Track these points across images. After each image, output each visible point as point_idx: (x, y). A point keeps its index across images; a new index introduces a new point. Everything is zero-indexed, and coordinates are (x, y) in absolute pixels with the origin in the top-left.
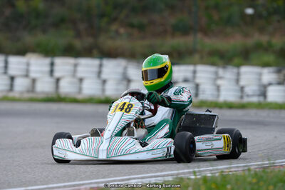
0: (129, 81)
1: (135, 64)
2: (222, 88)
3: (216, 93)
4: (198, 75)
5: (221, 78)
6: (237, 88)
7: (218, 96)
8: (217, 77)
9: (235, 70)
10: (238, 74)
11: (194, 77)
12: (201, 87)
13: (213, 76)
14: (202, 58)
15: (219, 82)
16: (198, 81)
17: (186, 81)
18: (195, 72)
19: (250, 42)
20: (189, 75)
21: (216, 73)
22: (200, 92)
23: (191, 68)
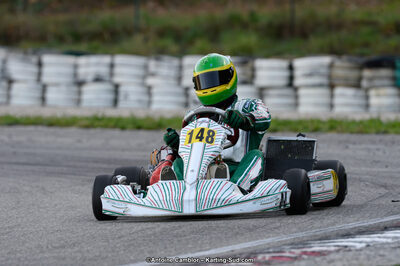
0: (10, 82)
1: (21, 55)
2: (154, 91)
3: (146, 98)
4: (117, 70)
5: (153, 75)
6: (179, 90)
7: (150, 103)
8: (147, 73)
9: (175, 62)
10: (181, 68)
11: (112, 74)
12: (122, 89)
13: (141, 72)
14: (146, 40)
15: (150, 81)
16: (117, 80)
17: (98, 79)
18: (112, 66)
19: (221, 14)
20: (104, 71)
21: (146, 67)
22: (121, 97)
23: (107, 59)
